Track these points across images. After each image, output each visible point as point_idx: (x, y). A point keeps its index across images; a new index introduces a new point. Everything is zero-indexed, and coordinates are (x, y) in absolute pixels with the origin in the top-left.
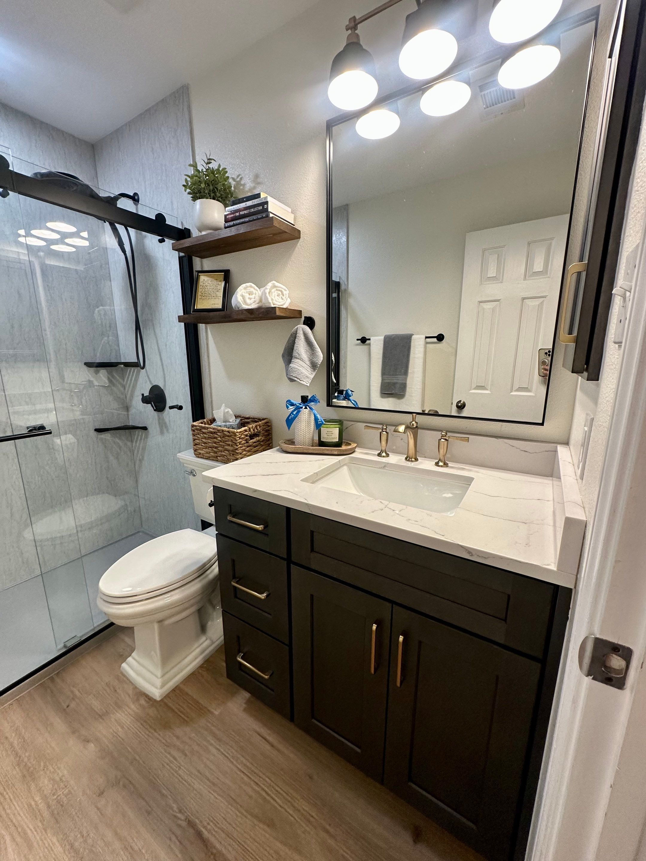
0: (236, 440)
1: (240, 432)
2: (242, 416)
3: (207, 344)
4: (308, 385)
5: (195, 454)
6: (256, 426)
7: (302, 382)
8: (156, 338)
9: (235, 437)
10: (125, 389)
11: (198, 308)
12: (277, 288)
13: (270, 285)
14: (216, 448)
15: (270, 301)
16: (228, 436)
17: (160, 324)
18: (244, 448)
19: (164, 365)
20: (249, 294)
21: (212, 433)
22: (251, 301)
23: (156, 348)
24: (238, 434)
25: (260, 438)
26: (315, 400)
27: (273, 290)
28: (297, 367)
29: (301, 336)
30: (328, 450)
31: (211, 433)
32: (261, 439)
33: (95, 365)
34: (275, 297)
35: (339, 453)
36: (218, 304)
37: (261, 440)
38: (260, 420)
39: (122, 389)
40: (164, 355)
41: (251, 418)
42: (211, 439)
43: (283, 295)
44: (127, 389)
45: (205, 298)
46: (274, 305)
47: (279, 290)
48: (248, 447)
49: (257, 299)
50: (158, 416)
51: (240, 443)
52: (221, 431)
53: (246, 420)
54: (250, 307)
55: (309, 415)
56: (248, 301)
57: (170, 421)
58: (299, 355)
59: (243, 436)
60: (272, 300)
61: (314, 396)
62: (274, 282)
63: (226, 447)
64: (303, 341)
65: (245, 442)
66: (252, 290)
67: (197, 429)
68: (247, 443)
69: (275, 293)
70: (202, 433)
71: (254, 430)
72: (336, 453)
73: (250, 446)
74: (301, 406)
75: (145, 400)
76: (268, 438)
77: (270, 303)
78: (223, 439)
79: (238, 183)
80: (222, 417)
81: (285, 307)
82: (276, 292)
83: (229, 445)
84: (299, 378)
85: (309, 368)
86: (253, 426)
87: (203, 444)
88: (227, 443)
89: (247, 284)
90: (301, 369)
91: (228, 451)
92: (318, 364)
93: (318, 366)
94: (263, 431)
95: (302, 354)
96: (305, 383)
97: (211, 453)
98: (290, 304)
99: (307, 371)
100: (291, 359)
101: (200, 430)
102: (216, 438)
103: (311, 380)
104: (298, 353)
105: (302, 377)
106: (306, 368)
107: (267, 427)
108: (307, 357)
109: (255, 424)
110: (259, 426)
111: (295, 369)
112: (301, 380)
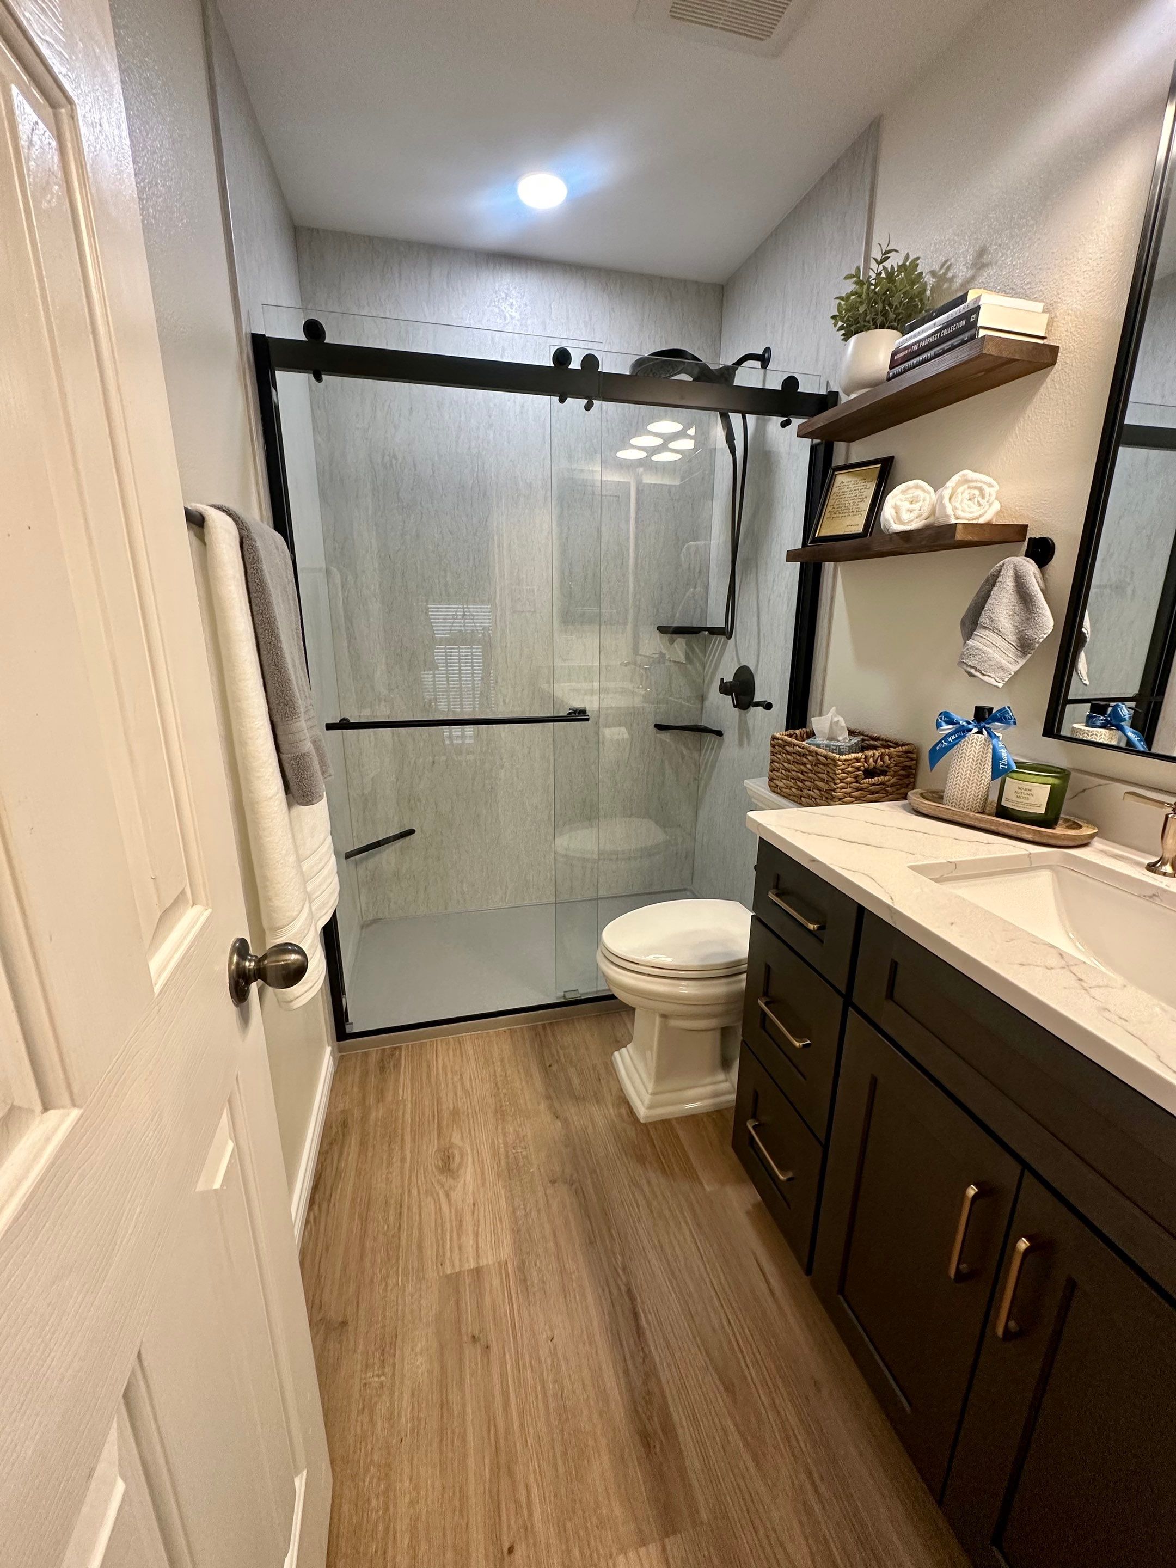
0: (836, 774)
1: (846, 760)
2: (866, 734)
3: (832, 598)
4: (1000, 685)
5: (770, 786)
6: (882, 756)
7: (986, 678)
8: (757, 589)
9: (834, 768)
10: (704, 669)
11: (821, 535)
12: (972, 484)
13: (956, 478)
14: (802, 781)
15: (949, 511)
16: (824, 764)
17: (766, 563)
18: (848, 790)
19: (762, 634)
20: (911, 503)
21: (799, 756)
22: (912, 514)
23: (755, 603)
24: (840, 763)
25: (886, 778)
26: (1006, 718)
27: (961, 489)
29: (1007, 582)
30: (1008, 826)
31: (798, 754)
32: (889, 780)
33: (671, 630)
34: (962, 501)
35: (1037, 839)
36: (855, 524)
37: (888, 783)
38: (897, 744)
39: (700, 669)
40: (764, 618)
41: (882, 740)
42: (797, 765)
43: (983, 497)
44: (706, 669)
45: (838, 515)
46: (957, 518)
47: (975, 488)
48: (857, 790)
49: (926, 509)
50: (740, 716)
51: (842, 780)
52: (814, 754)
53: (872, 742)
55: (985, 749)
56: (905, 516)
57: (754, 726)
58: (993, 621)
59: (850, 769)
60: (955, 509)
61: (1004, 708)
62: (966, 472)
63: (817, 783)
64: (1011, 592)
65: (853, 780)
66: (919, 492)
67: (779, 745)
68: (857, 782)
69: (964, 493)
70: (785, 752)
71: (876, 762)
72: (1029, 837)
73: (862, 789)
74: (970, 726)
75: (725, 689)
76: (906, 781)
77: (948, 516)
78: (815, 768)
79: (942, 279)
80: (827, 731)
81: (983, 521)
82: (967, 492)
83: (822, 780)
84: (982, 669)
85: (1012, 649)
86: (874, 754)
87: (783, 771)
88: (820, 775)
89: (910, 483)
90: (991, 651)
91: (820, 791)
92: (1038, 642)
93: (1037, 645)
94: (896, 765)
95: (1001, 619)
96: (993, 680)
97: (793, 789)
98: (998, 514)
99: (1004, 655)
100: (974, 630)
101: (783, 747)
102: (804, 764)
103: (1010, 676)
104: (992, 618)
105: (988, 667)
106: (1002, 649)
107: (907, 760)
108: (1011, 626)
109: (879, 751)
110: (889, 755)
111: (976, 650)
112: (985, 674)
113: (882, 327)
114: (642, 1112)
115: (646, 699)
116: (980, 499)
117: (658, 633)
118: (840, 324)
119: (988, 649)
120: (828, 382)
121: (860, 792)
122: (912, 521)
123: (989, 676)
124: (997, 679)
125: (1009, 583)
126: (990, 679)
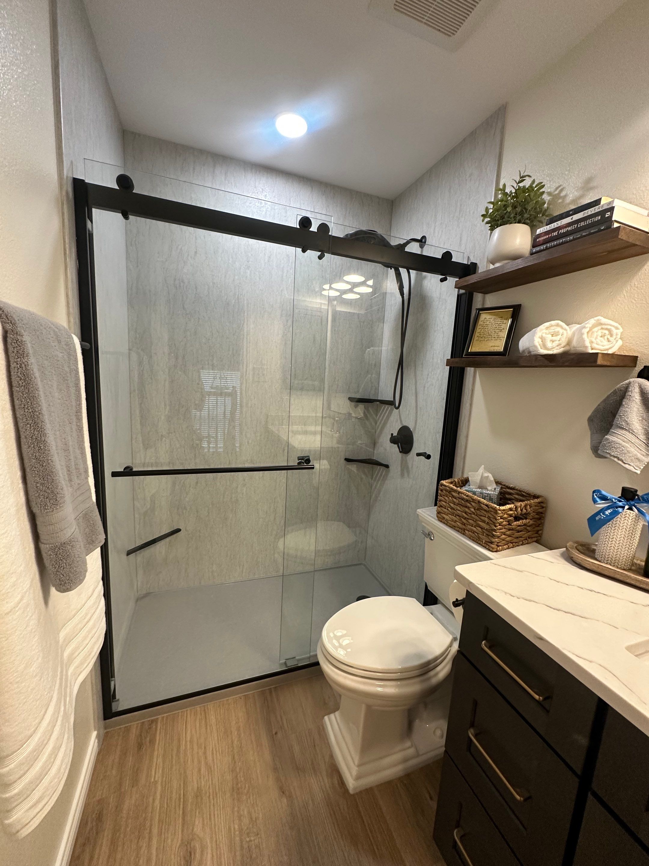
0: (496, 519)
1: (504, 510)
2: (503, 483)
3: (473, 391)
4: (638, 472)
5: (437, 517)
6: (525, 505)
7: (627, 466)
8: (416, 380)
9: (495, 515)
10: (376, 424)
11: (472, 351)
12: (604, 327)
13: (592, 321)
14: (465, 518)
15: (588, 344)
16: (485, 511)
17: (422, 364)
18: (503, 530)
19: (418, 407)
20: (552, 335)
22: (554, 344)
23: (414, 388)
24: (499, 511)
25: (527, 521)
27: (596, 329)
28: (621, 442)
29: (635, 394)
31: (463, 499)
32: (529, 522)
34: (596, 338)
36: (499, 345)
37: (528, 524)
38: (531, 496)
39: (373, 424)
40: (421, 397)
41: (517, 490)
42: (461, 507)
43: (612, 336)
44: (378, 423)
45: (483, 339)
46: (592, 349)
47: (607, 329)
48: (509, 530)
49: (564, 341)
50: (402, 457)
51: (500, 524)
52: (476, 502)
54: (550, 352)
55: (637, 521)
56: (549, 345)
58: (627, 424)
59: (505, 516)
60: (591, 342)
62: (599, 317)
63: (480, 522)
64: (639, 403)
65: (507, 523)
66: (558, 329)
67: (446, 490)
68: (510, 524)
69: (598, 332)
70: (451, 496)
71: (521, 510)
73: (513, 530)
74: (621, 504)
75: (393, 440)
76: (539, 522)
77: (586, 347)
78: (478, 512)
79: (556, 197)
80: (478, 481)
81: (610, 352)
82: (600, 331)
83: (484, 522)
84: (623, 459)
85: (643, 445)
86: (521, 505)
87: (449, 509)
88: (482, 518)
89: (553, 322)
90: (629, 446)
91: (481, 528)
94: (534, 512)
95: (634, 423)
96: (632, 467)
97: (458, 523)
98: (620, 348)
99: (638, 449)
100: (611, 428)
101: (450, 492)
102: (468, 508)
103: (644, 465)
104: (626, 421)
105: (628, 458)
106: (636, 445)
107: (540, 508)
108: (641, 428)
109: (524, 503)
110: (530, 505)
111: (617, 445)
112: (626, 462)
113: (519, 222)
114: (351, 783)
115: (338, 442)
116: (609, 337)
117: (348, 401)
118: (488, 219)
119: (627, 445)
120: (469, 257)
121: (511, 531)
122: (554, 348)
123: (629, 465)
124: (635, 467)
125: (636, 397)
126: (630, 466)
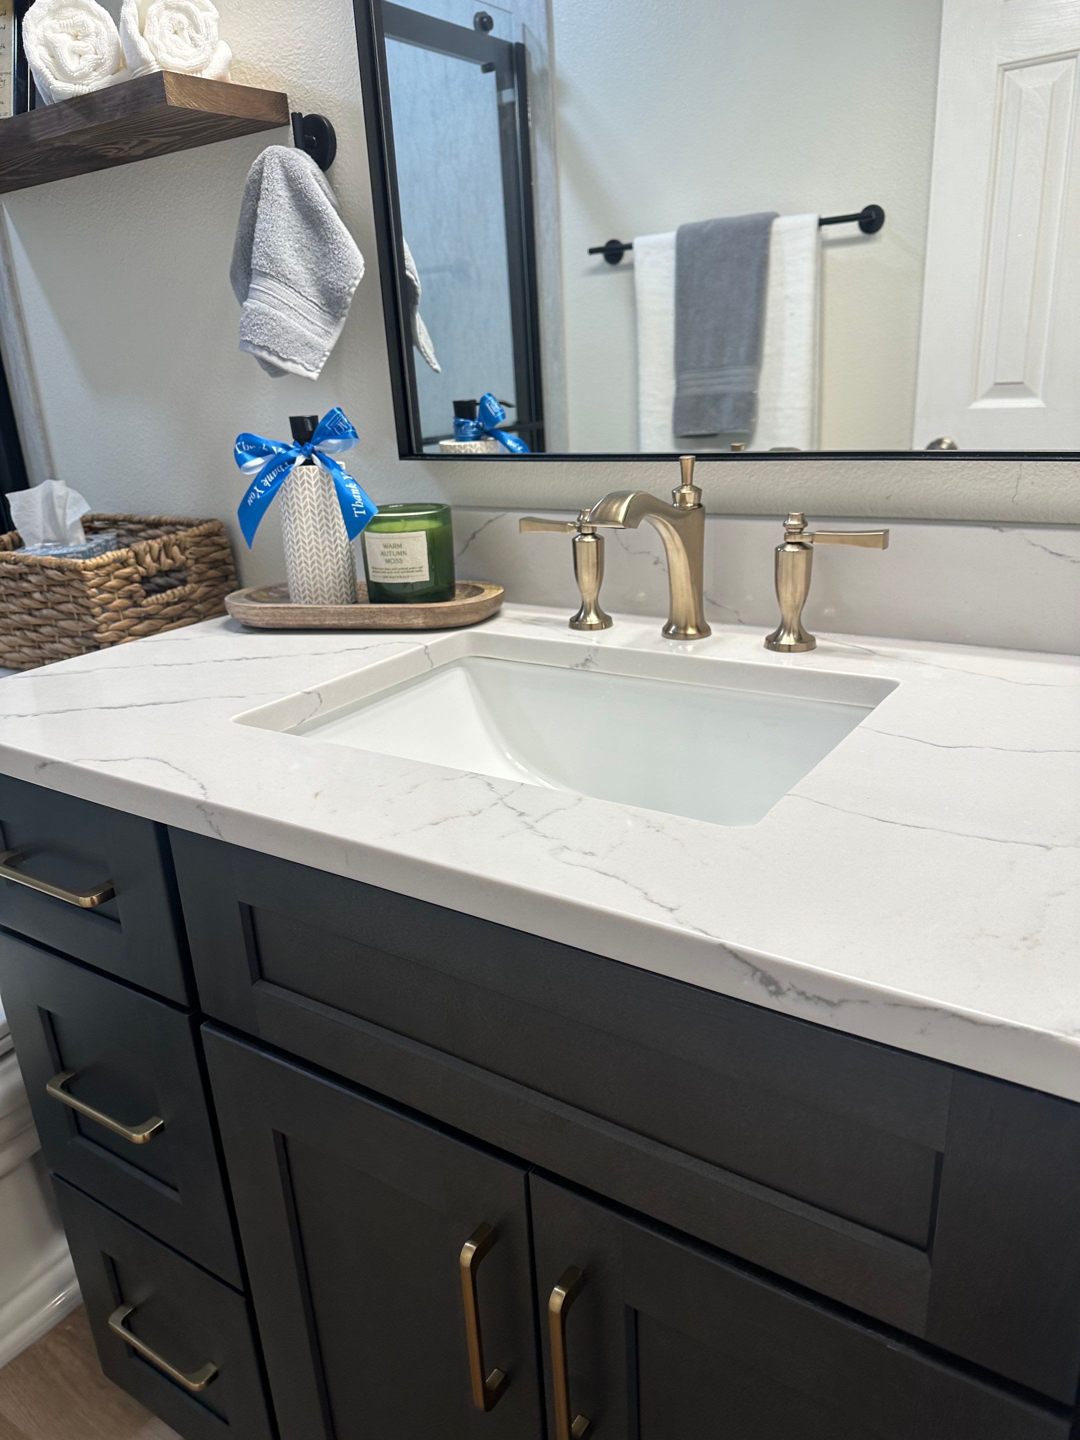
0: (88, 597)
1: (99, 567)
4: (314, 375)
6: (166, 547)
7: (289, 366)
9: (83, 587)
14: (35, 628)
15: (146, 53)
16: (62, 584)
18: (123, 623)
20: (74, 36)
21: (13, 580)
22: (83, 63)
24: (89, 574)
25: (188, 588)
26: (339, 429)
27: (153, 10)
28: (266, 308)
30: (388, 613)
31: (11, 576)
32: (193, 592)
34: (162, 36)
35: (431, 623)
37: (193, 597)
38: (189, 525)
42: (14, 600)
43: (198, 31)
49: (107, 53)
51: (104, 606)
52: (38, 569)
54: (81, 90)
55: (324, 488)
56: (73, 65)
58: (272, 261)
59: (113, 583)
60: (154, 45)
61: (333, 412)
63: (62, 624)
64: (287, 206)
65: (126, 602)
68: (136, 605)
71: (157, 560)
72: (419, 622)
73: (148, 617)
74: (291, 453)
78: (49, 595)
81: (206, 74)
83: (69, 616)
84: (278, 349)
85: (315, 310)
86: (151, 547)
88: (63, 607)
90: (284, 316)
92: (349, 294)
93: (349, 300)
94: (197, 561)
95: (285, 257)
96: (300, 367)
97: (25, 650)
98: (230, 65)
99: (306, 322)
100: (249, 283)
102: (27, 594)
103: (325, 359)
104: (269, 256)
105: (286, 345)
106: (301, 312)
107: (212, 549)
108: (303, 270)
109: (159, 540)
110: (179, 546)
111: (261, 317)
112: (285, 356)
116: (192, 32)
119: (279, 313)
121: (147, 622)
122: (86, 75)
124: (306, 365)
125: (280, 193)
126: (295, 365)
